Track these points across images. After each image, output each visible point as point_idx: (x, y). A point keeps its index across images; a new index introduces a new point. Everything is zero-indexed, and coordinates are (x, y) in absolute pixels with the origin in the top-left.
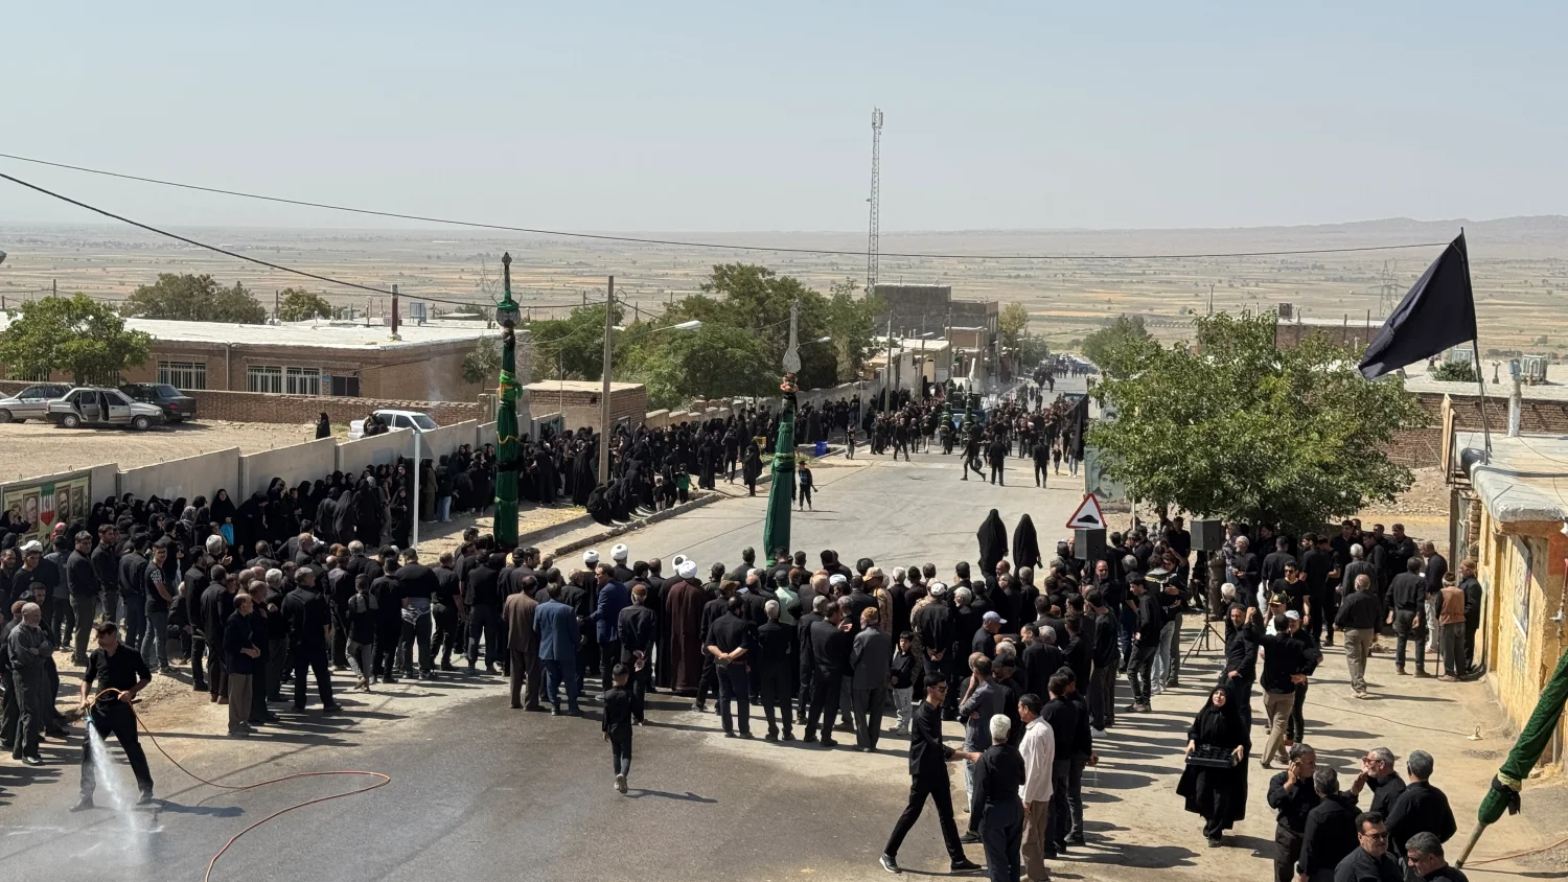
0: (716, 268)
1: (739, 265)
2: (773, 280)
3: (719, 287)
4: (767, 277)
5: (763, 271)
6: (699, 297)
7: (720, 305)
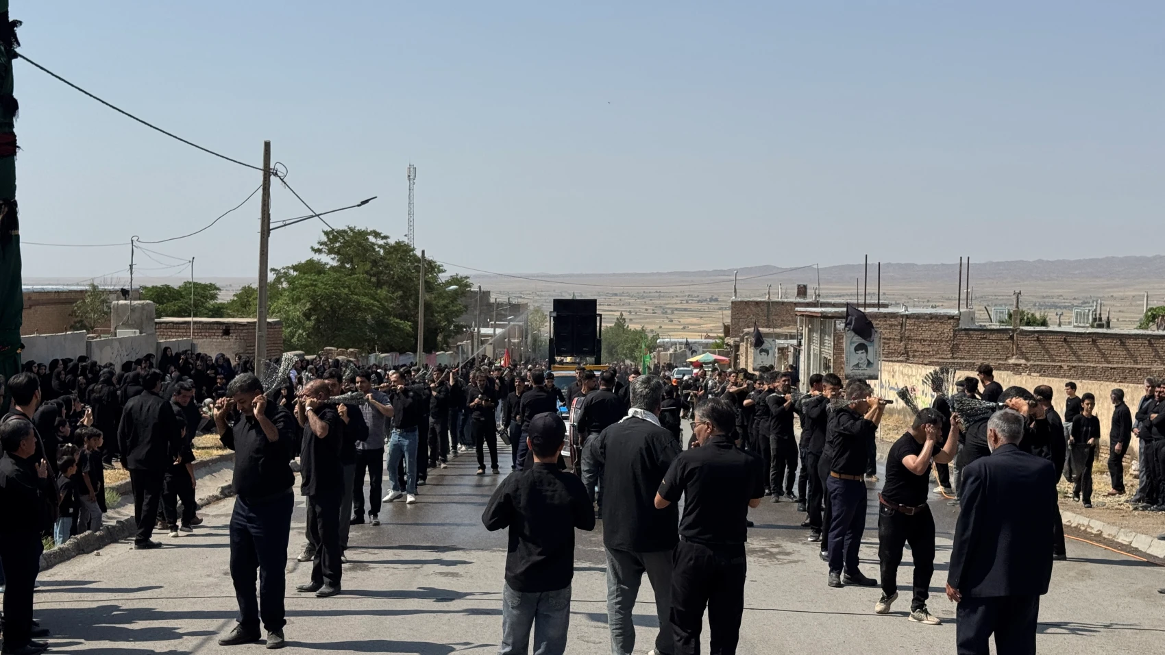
0: (326, 233)
1: (351, 230)
2: (387, 244)
3: (330, 251)
4: (381, 242)
5: (376, 234)
6: (311, 262)
7: (332, 267)
